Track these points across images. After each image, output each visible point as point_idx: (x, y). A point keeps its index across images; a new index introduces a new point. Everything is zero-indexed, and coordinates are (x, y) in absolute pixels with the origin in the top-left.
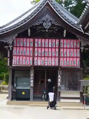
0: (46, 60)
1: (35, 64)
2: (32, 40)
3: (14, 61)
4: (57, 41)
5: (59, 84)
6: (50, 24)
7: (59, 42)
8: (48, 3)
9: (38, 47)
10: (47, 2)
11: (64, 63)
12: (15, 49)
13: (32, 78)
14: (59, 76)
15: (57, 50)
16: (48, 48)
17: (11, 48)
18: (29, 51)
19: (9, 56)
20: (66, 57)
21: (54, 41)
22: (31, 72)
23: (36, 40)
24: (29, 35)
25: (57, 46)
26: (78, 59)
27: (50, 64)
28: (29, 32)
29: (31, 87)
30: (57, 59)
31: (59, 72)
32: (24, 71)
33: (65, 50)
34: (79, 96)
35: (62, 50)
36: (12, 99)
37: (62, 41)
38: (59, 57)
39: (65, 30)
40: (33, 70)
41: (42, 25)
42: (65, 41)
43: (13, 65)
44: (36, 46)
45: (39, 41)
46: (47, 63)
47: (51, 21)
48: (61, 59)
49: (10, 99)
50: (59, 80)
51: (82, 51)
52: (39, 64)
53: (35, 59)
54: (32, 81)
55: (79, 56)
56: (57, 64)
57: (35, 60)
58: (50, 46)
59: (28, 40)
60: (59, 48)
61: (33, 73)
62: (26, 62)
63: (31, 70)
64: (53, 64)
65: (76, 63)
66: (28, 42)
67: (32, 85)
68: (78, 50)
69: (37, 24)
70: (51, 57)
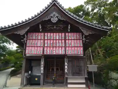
0: (54, 50)
1: (45, 53)
2: (42, 34)
4: (63, 34)
5: (66, 71)
6: (57, 19)
7: (65, 34)
9: (47, 40)
10: (54, 3)
11: (70, 52)
13: (42, 66)
14: (66, 64)
15: (63, 41)
16: (56, 40)
17: (25, 41)
18: (39, 43)
19: (24, 48)
20: (71, 47)
21: (60, 34)
22: (42, 60)
23: (46, 34)
24: (41, 30)
25: (63, 38)
26: (82, 49)
28: (40, 28)
29: (42, 74)
30: (63, 49)
31: (65, 60)
33: (70, 41)
34: (84, 81)
35: (67, 41)
37: (67, 34)
38: (65, 47)
39: (69, 25)
40: (43, 59)
41: (50, 20)
42: (70, 34)
43: (27, 55)
44: (46, 38)
45: (49, 35)
46: (55, 52)
47: (57, 17)
48: (67, 49)
50: (66, 67)
51: (84, 42)
52: (48, 53)
54: (42, 68)
55: (82, 46)
56: (63, 53)
57: (45, 50)
58: (57, 38)
59: (40, 34)
60: (65, 40)
61: (43, 61)
63: (42, 59)
64: (60, 53)
65: (80, 51)
66: (40, 36)
67: (42, 72)
69: (46, 19)
70: (59, 47)
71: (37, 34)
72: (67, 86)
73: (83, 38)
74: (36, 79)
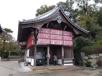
1: (51, 43)
2: (49, 30)
4: (62, 31)
5: (63, 55)
8: (60, 9)
9: (52, 34)
11: (66, 43)
12: (39, 34)
13: (48, 52)
14: (63, 51)
16: (58, 35)
17: (37, 33)
18: (47, 36)
20: (67, 40)
23: (51, 30)
26: (72, 42)
30: (62, 41)
35: (64, 37)
37: (64, 32)
39: (66, 26)
40: (49, 47)
43: (37, 44)
45: (53, 31)
46: (57, 43)
47: (61, 20)
48: (64, 41)
50: (63, 53)
52: (53, 44)
53: (51, 40)
55: (72, 40)
56: (62, 44)
60: (63, 35)
61: (49, 49)
62: (46, 42)
66: (47, 31)
68: (72, 37)
69: (54, 20)
70: (59, 40)
71: (45, 29)
74: (40, 61)
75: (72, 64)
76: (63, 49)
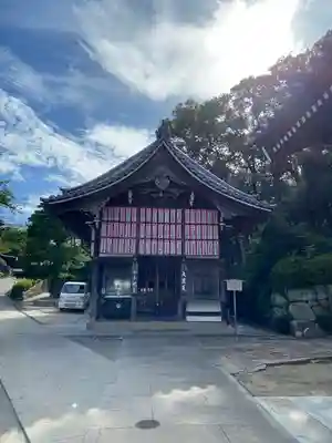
0: (159, 245)
1: (141, 252)
2: (135, 210)
3: (102, 247)
4: (179, 211)
5: (183, 288)
6: (167, 182)
7: (183, 212)
8: (163, 145)
9: (146, 223)
11: (191, 250)
12: (104, 226)
13: (135, 278)
14: (184, 274)
15: (179, 227)
16: (164, 223)
17: (97, 223)
18: (129, 230)
19: (93, 239)
20: (196, 240)
21: (173, 211)
23: (143, 210)
24: (130, 201)
25: (179, 221)
26: (217, 244)
27: (167, 252)
28: (130, 197)
29: (133, 295)
30: (179, 243)
31: (182, 266)
32: (119, 266)
33: (193, 228)
34: (218, 309)
35: (187, 228)
36: (97, 318)
37: (187, 211)
38: (183, 240)
39: (193, 194)
40: (137, 264)
41: (152, 184)
42: (193, 212)
43: (101, 255)
44: (143, 219)
45: (147, 213)
46: (161, 250)
48: (187, 244)
49: (94, 318)
50: (184, 281)
51: (222, 229)
52: (148, 252)
53: (141, 243)
55: (217, 238)
56: (179, 253)
57: (141, 245)
58: (167, 220)
59: (129, 210)
60: (183, 224)
61: (137, 269)
62: (125, 249)
63: (133, 264)
64: (173, 252)
65: (211, 249)
66: (129, 213)
67: (135, 291)
68: (216, 228)
69: (144, 181)
70: (170, 239)
71: (122, 209)
72: (184, 318)
73: (219, 221)
74: (118, 306)
75: (219, 319)
76: (184, 267)
